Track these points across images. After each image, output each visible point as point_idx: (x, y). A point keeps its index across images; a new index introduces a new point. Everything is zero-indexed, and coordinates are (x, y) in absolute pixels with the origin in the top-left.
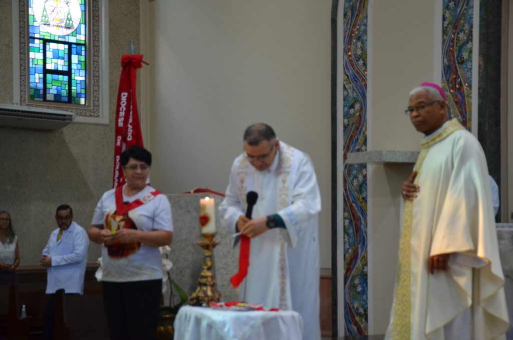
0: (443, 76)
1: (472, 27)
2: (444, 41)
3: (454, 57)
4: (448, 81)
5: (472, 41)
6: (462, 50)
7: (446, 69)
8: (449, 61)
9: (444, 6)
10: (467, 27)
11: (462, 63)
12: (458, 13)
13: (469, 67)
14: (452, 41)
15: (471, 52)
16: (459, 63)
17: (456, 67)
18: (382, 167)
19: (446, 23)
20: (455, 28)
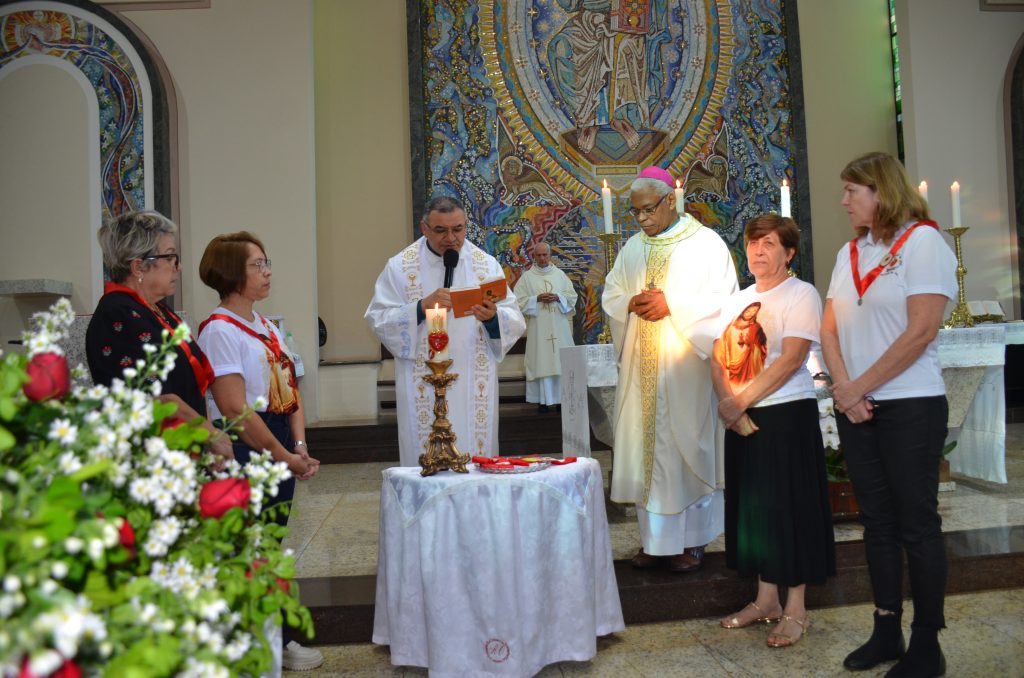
0: (103, 202)
1: (142, 153)
2: (102, 164)
3: (118, 181)
4: (110, 207)
5: (142, 167)
6: (130, 176)
7: (107, 193)
8: (110, 185)
9: (101, 126)
10: (134, 152)
11: (130, 189)
12: (121, 137)
13: (140, 193)
14: (116, 165)
15: (142, 178)
16: (125, 189)
17: (121, 192)
18: (12, 300)
19: (105, 145)
20: (118, 151)
